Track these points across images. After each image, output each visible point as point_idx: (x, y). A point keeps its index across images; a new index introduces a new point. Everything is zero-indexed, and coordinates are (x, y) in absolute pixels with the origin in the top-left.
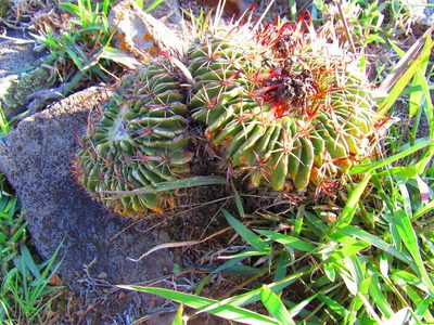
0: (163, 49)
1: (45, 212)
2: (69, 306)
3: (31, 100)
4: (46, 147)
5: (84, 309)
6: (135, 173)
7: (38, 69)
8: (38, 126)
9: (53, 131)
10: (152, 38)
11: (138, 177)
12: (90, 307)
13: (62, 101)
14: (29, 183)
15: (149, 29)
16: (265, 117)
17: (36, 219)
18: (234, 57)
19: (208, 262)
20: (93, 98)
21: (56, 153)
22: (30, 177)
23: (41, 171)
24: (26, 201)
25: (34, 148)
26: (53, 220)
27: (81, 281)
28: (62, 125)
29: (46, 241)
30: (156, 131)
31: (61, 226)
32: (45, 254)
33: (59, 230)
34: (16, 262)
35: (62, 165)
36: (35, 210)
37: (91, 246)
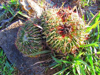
0: (34, 10)
1: (10, 53)
2: (19, 73)
3: (2, 23)
4: (8, 37)
5: (22, 73)
6: (30, 50)
7: (2, 15)
8: (5, 32)
9: (9, 34)
10: (30, 7)
11: (31, 51)
12: (23, 73)
13: (10, 26)
14: (5, 47)
15: (30, 4)
16: (60, 38)
17: (8, 55)
18: (52, 23)
19: (48, 62)
20: (17, 24)
21: (10, 39)
22: (5, 45)
23: (7, 43)
24: (5, 51)
25: (5, 38)
26: (12, 55)
27: (20, 67)
28: (11, 32)
29: (11, 60)
30: (34, 41)
31: (14, 56)
32: (12, 62)
33: (14, 57)
34: (5, 64)
35: (12, 42)
36: (8, 53)
37: (22, 60)
